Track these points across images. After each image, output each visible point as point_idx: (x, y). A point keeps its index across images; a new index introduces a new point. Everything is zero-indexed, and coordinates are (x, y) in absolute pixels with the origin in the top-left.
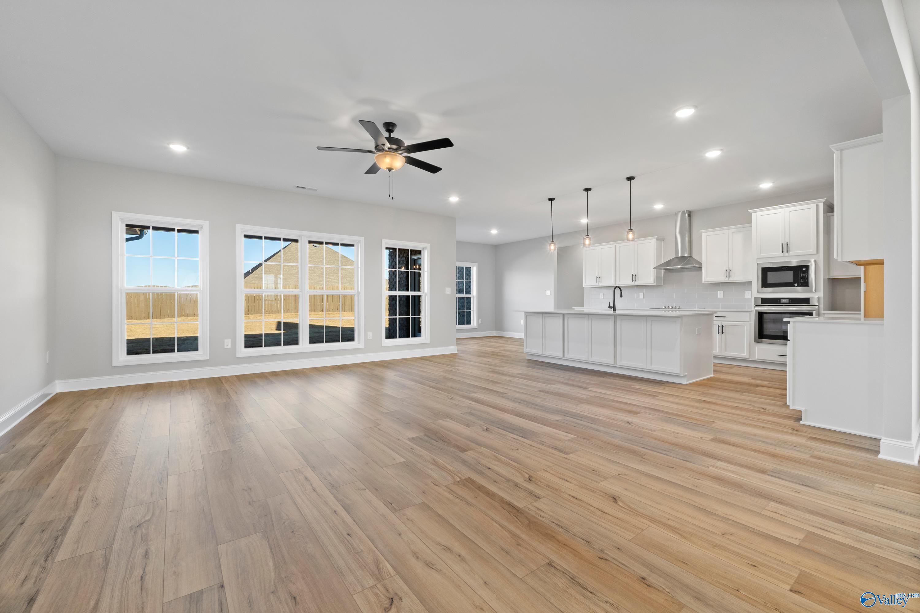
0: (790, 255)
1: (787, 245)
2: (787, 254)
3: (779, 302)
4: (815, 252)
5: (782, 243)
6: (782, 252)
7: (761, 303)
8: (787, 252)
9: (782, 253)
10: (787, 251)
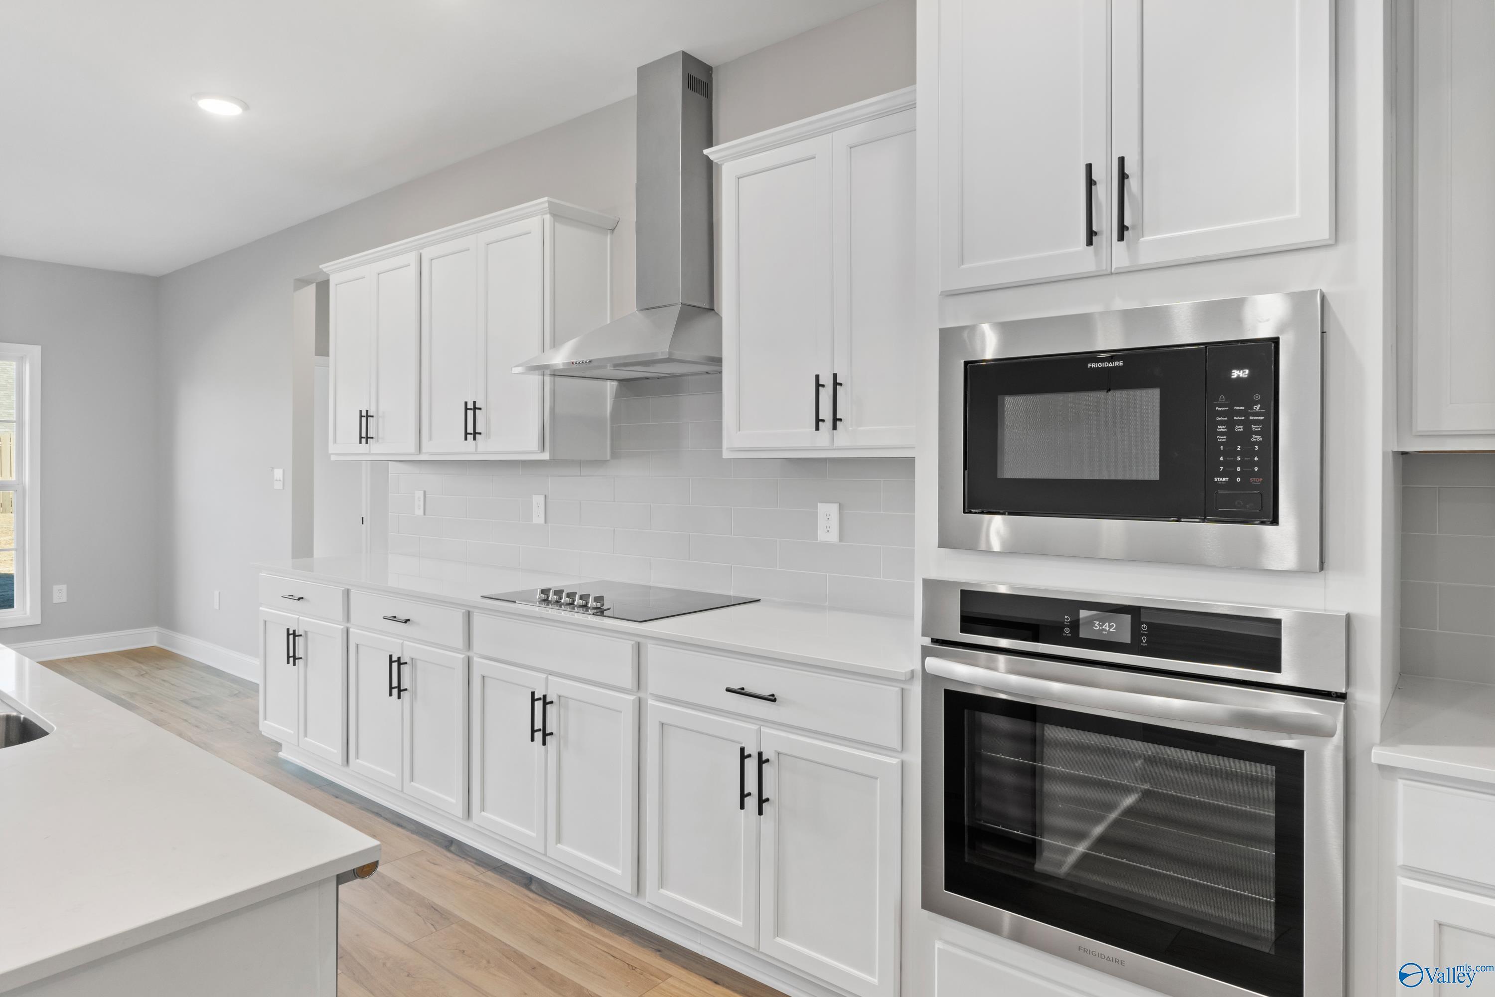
0: (1145, 259)
1: (1123, 176)
2: (1120, 254)
3: (1067, 630)
4: (1322, 231)
5: (1089, 167)
6: (1091, 234)
7: (963, 630)
8: (1121, 238)
9: (1090, 242)
10: (1122, 229)
